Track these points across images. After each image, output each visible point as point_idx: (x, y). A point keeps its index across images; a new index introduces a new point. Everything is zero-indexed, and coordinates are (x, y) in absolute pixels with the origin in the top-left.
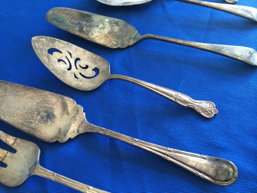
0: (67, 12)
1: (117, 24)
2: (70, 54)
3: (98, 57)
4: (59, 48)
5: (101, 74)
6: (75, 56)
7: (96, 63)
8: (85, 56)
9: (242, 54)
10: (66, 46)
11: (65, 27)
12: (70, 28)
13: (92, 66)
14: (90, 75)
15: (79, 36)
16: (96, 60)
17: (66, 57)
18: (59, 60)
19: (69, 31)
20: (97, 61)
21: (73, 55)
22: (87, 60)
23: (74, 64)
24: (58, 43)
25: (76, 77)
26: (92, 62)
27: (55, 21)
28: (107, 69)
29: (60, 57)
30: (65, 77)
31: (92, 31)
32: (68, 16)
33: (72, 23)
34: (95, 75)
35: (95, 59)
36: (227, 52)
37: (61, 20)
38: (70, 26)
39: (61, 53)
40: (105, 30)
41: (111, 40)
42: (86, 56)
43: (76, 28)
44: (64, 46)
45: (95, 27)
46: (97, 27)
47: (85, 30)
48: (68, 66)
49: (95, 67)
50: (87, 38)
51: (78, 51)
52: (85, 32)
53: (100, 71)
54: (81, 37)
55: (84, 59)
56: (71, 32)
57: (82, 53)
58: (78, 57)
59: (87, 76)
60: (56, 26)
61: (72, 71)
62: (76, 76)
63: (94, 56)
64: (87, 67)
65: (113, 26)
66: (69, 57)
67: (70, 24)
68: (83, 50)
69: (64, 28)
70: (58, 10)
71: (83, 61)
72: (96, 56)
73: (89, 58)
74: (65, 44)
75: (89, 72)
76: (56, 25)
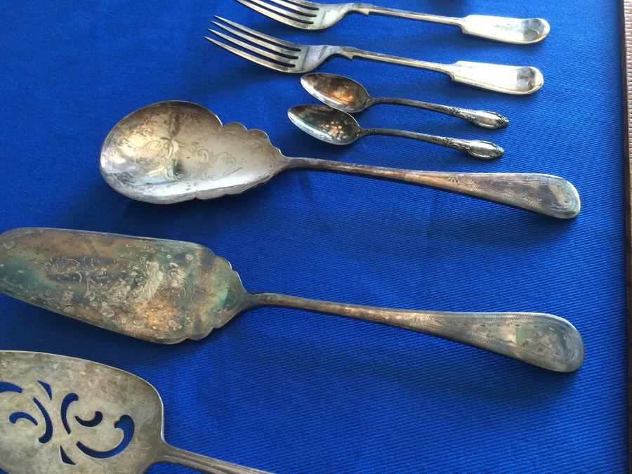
0: (37, 242)
1: (181, 261)
2: (47, 387)
3: (132, 380)
4: (14, 377)
5: (139, 439)
6: (60, 391)
7: (124, 400)
8: (91, 381)
9: (524, 341)
10: (33, 365)
11: (34, 295)
12: (47, 297)
13: (114, 411)
14: (108, 443)
15: (75, 318)
16: (124, 388)
17: (35, 401)
18: (14, 418)
19: (46, 304)
20: (127, 393)
21: (55, 391)
22: (97, 396)
23: (60, 417)
24: (9, 363)
25: (66, 459)
26: (112, 397)
27: (4, 279)
28: (154, 418)
29: (17, 406)
30: (34, 467)
31: (112, 294)
32: (40, 257)
33: (54, 278)
34: (121, 441)
35: (121, 386)
36: (484, 335)
37: (22, 272)
38: (47, 288)
39: (19, 390)
40: (146, 285)
41: (165, 317)
42: (96, 382)
43: (66, 294)
44: (28, 366)
45: (121, 279)
46: (124, 279)
47: (92, 295)
48: (41, 428)
49: (124, 413)
50: (97, 323)
51: (69, 371)
52: (90, 304)
53: (137, 428)
54: (80, 319)
55: (90, 394)
56: (49, 309)
57: (83, 373)
58: (73, 392)
59: (99, 448)
60: (8, 294)
61: (53, 445)
62: (68, 455)
63: (119, 376)
64: (98, 417)
65: (170, 268)
66: (43, 399)
67: (48, 282)
68: (87, 366)
69: (31, 300)
70: (15, 239)
71: (87, 399)
72: (124, 377)
73: (103, 388)
74: (29, 361)
75: (106, 436)
76: (6, 290)
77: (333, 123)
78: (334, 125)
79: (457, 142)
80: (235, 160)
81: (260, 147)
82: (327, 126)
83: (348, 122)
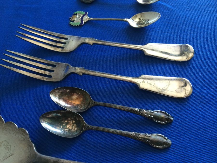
77: (69, 119)
78: (70, 120)
79: (142, 135)
80: (11, 147)
81: (24, 140)
82: (66, 121)
83: (78, 118)
